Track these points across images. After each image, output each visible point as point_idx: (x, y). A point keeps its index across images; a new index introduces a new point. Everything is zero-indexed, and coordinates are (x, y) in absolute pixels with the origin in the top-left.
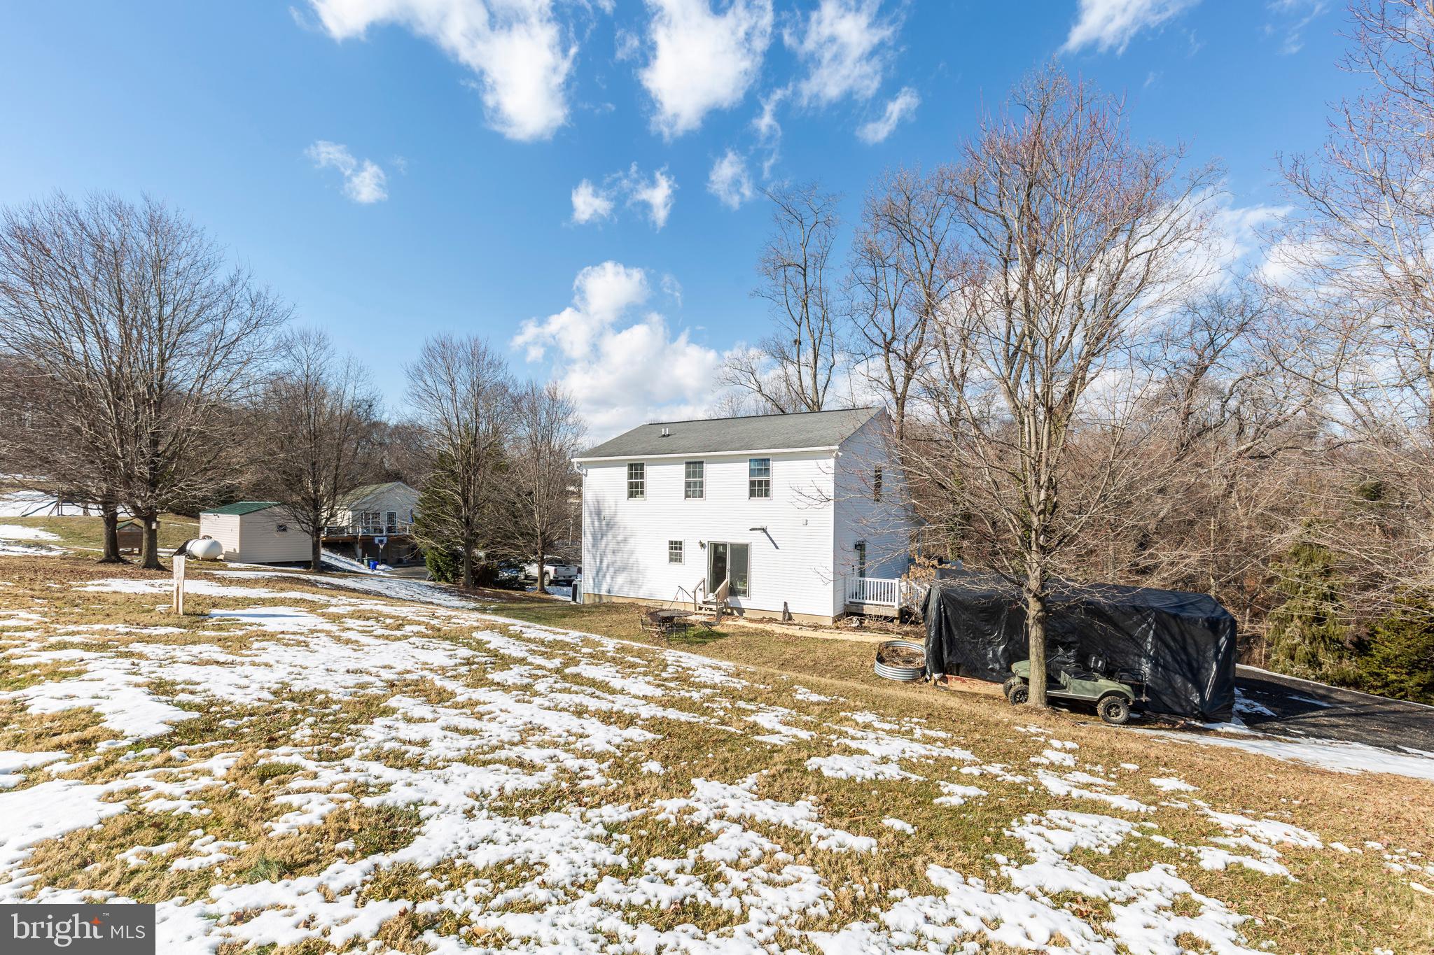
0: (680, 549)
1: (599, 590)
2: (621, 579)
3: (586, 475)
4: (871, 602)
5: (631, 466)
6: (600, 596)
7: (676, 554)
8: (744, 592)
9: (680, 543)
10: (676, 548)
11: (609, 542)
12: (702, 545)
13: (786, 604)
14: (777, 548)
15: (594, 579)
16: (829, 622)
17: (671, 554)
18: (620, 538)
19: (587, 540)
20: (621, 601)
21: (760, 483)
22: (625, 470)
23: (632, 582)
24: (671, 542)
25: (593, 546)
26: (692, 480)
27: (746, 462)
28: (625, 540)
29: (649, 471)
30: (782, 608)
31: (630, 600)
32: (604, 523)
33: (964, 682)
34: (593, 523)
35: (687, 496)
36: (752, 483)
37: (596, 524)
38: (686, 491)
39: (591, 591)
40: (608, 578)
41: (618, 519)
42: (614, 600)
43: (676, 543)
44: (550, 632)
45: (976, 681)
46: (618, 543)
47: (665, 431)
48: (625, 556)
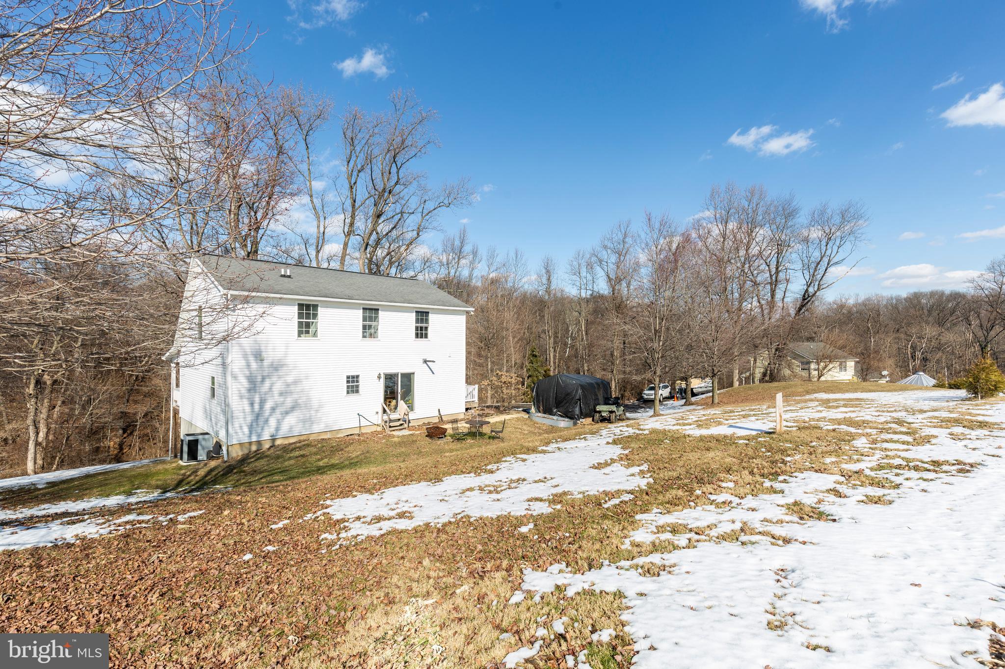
0: (357, 382)
1: (259, 436)
2: (291, 419)
5: (301, 306)
6: (259, 443)
7: (353, 387)
9: (358, 377)
10: (353, 382)
11: (273, 384)
12: (379, 377)
13: (439, 410)
14: (433, 373)
15: (252, 427)
17: (348, 387)
18: (290, 379)
20: (288, 441)
21: (422, 328)
22: (293, 310)
23: (305, 419)
24: (348, 377)
25: (249, 390)
26: (368, 323)
27: (413, 312)
28: (297, 380)
29: (324, 313)
30: (437, 414)
31: (302, 438)
32: (266, 365)
34: (248, 365)
35: (364, 337)
36: (417, 328)
37: (254, 365)
38: (363, 333)
39: (245, 440)
40: (273, 422)
41: (290, 360)
42: (279, 442)
43: (353, 377)
46: (288, 385)
47: (286, 272)
48: (295, 396)
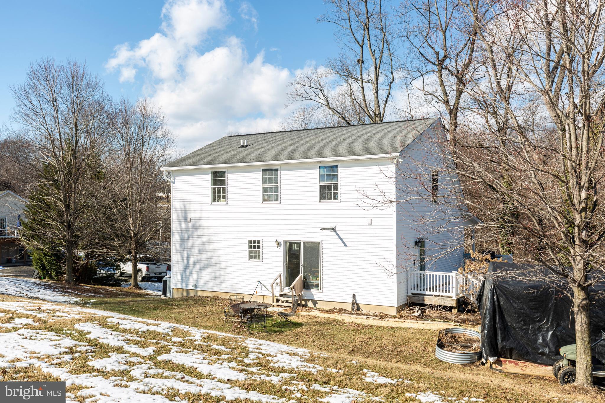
0: (259, 247)
1: (187, 285)
2: (206, 275)
3: (174, 183)
4: (431, 293)
5: (214, 173)
6: (188, 291)
7: (255, 252)
8: (317, 286)
9: (259, 242)
10: (255, 247)
11: (195, 242)
12: (278, 244)
13: (354, 296)
14: (345, 245)
15: (182, 275)
16: (394, 312)
17: (250, 252)
18: (205, 238)
19: (175, 240)
20: (205, 294)
21: (329, 187)
22: (208, 178)
23: (215, 278)
24: (250, 242)
25: (181, 245)
26: (268, 185)
27: (316, 168)
28: (209, 241)
29: (230, 178)
30: (351, 300)
31: (214, 294)
32: (190, 225)
33: (517, 364)
34: (180, 225)
35: (264, 200)
36: (322, 188)
37: (183, 225)
38: (263, 196)
39: (179, 286)
40: (194, 274)
41: (203, 221)
42: (200, 293)
43: (255, 242)
44: (144, 323)
45: (528, 364)
46: (203, 243)
47: (244, 142)
48: (209, 254)
